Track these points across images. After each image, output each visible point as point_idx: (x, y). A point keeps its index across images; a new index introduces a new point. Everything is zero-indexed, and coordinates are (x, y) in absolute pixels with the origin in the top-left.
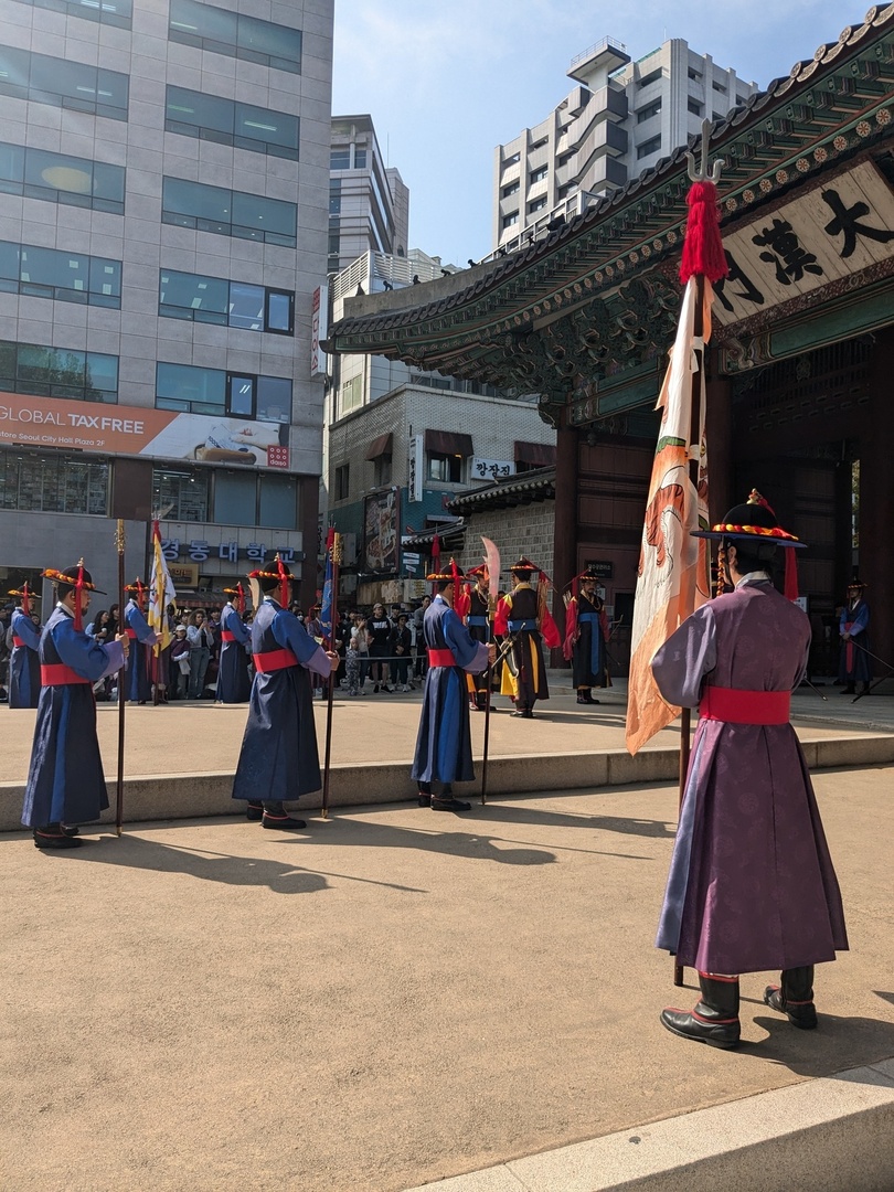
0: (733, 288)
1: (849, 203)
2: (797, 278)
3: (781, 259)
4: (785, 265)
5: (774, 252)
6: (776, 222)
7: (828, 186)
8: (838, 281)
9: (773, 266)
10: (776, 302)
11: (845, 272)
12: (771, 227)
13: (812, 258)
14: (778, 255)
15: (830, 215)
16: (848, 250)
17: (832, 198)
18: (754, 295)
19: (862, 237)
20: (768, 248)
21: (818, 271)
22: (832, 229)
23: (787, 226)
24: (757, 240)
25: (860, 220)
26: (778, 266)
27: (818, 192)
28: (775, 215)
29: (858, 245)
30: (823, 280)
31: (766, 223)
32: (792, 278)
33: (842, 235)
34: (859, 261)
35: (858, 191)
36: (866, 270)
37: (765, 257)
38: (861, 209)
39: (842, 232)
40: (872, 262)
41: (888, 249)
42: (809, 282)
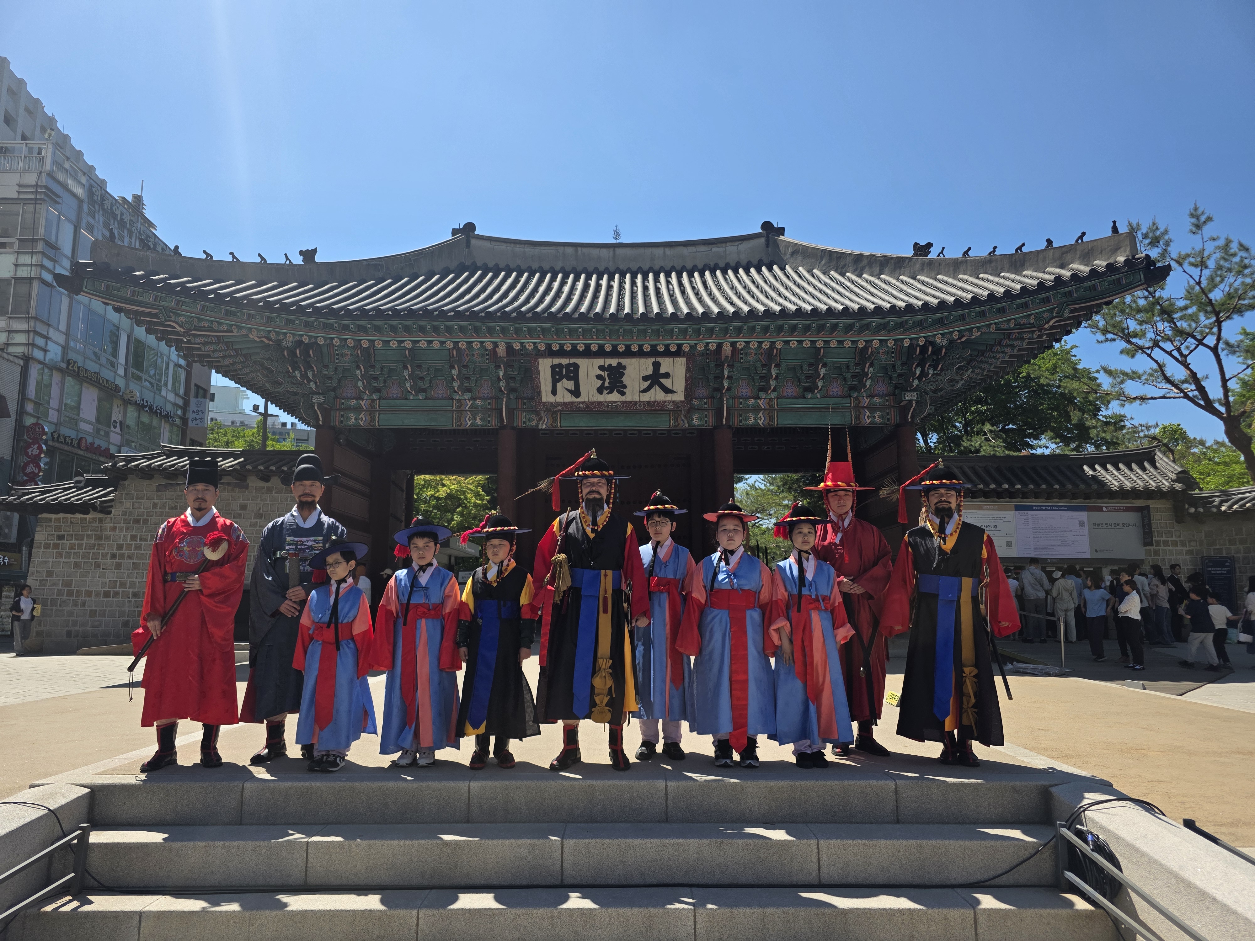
0: (566, 384)
1: (662, 370)
2: (608, 393)
3: (607, 381)
4: (607, 384)
5: (606, 376)
6: (619, 364)
7: (658, 360)
8: (630, 402)
9: (599, 383)
10: (586, 400)
12: (614, 365)
13: (625, 387)
14: (607, 378)
15: (650, 371)
16: (644, 391)
17: (656, 366)
18: (576, 392)
19: (657, 387)
20: (605, 374)
21: (623, 394)
22: (645, 379)
23: (624, 368)
24: (601, 368)
25: (663, 380)
26: (603, 384)
27: (653, 360)
29: (652, 390)
30: (622, 399)
32: (605, 392)
33: (647, 383)
34: (646, 397)
36: (648, 403)
37: (599, 377)
38: (667, 375)
39: (649, 382)
40: (653, 399)
41: (665, 397)
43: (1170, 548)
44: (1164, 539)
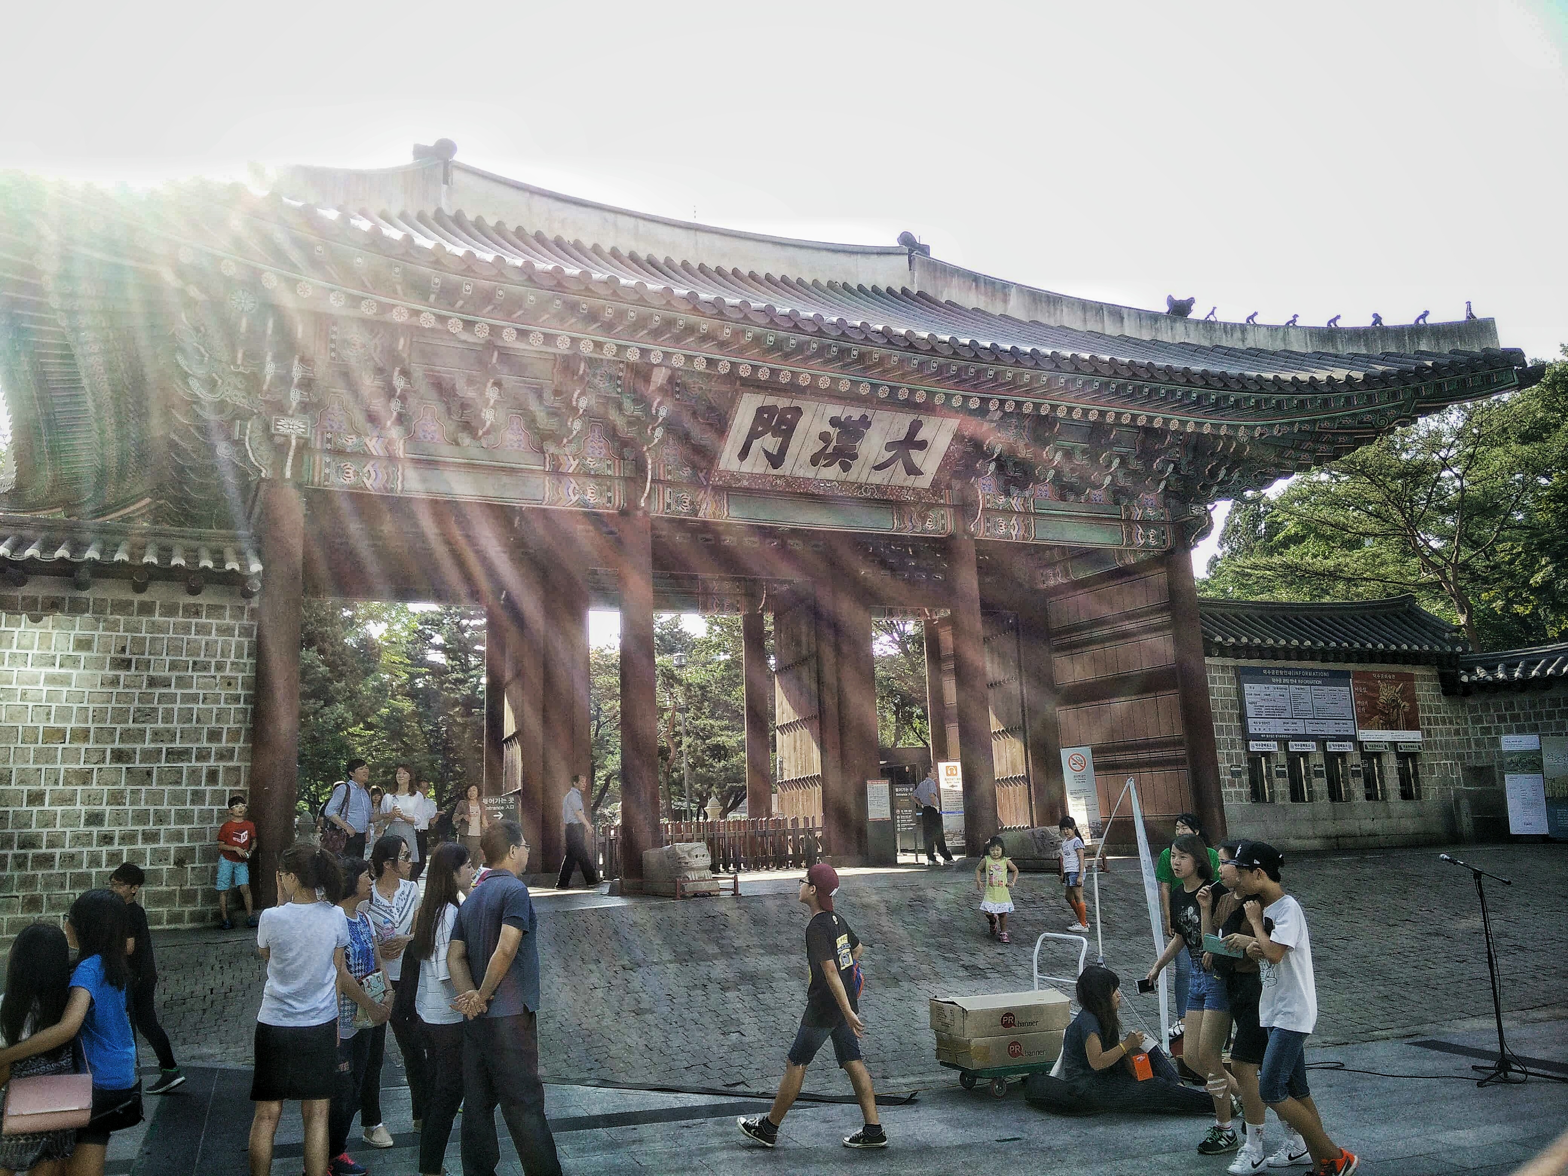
0: (770, 442)
1: (919, 437)
2: (825, 466)
3: (834, 443)
4: (830, 450)
5: (835, 437)
7: (922, 417)
8: (853, 483)
9: (822, 445)
10: (788, 473)
11: (863, 479)
12: (856, 416)
13: (855, 457)
14: (835, 440)
15: (901, 435)
16: (878, 468)
17: (916, 427)
18: (776, 460)
19: (901, 462)
20: (834, 432)
21: (846, 467)
22: (889, 446)
23: (868, 425)
24: (834, 422)
25: (913, 453)
26: (826, 448)
27: (914, 417)
28: (869, 413)
29: (892, 467)
30: (843, 476)
31: (855, 413)
32: (823, 462)
33: (888, 455)
34: (878, 478)
35: (933, 434)
36: (878, 486)
37: (825, 437)
38: (922, 445)
39: (893, 452)
40: (886, 483)
42: (833, 472)
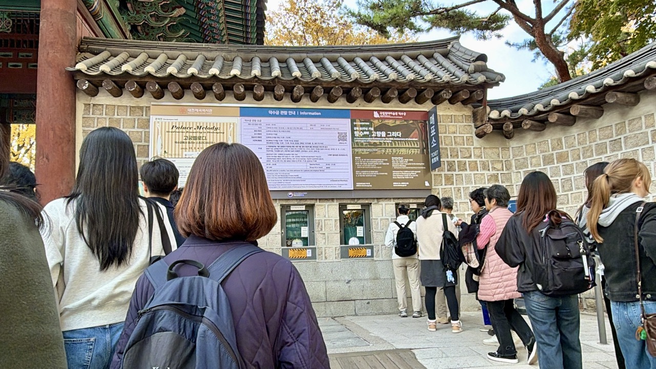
43: (468, 172)
44: (460, 159)
